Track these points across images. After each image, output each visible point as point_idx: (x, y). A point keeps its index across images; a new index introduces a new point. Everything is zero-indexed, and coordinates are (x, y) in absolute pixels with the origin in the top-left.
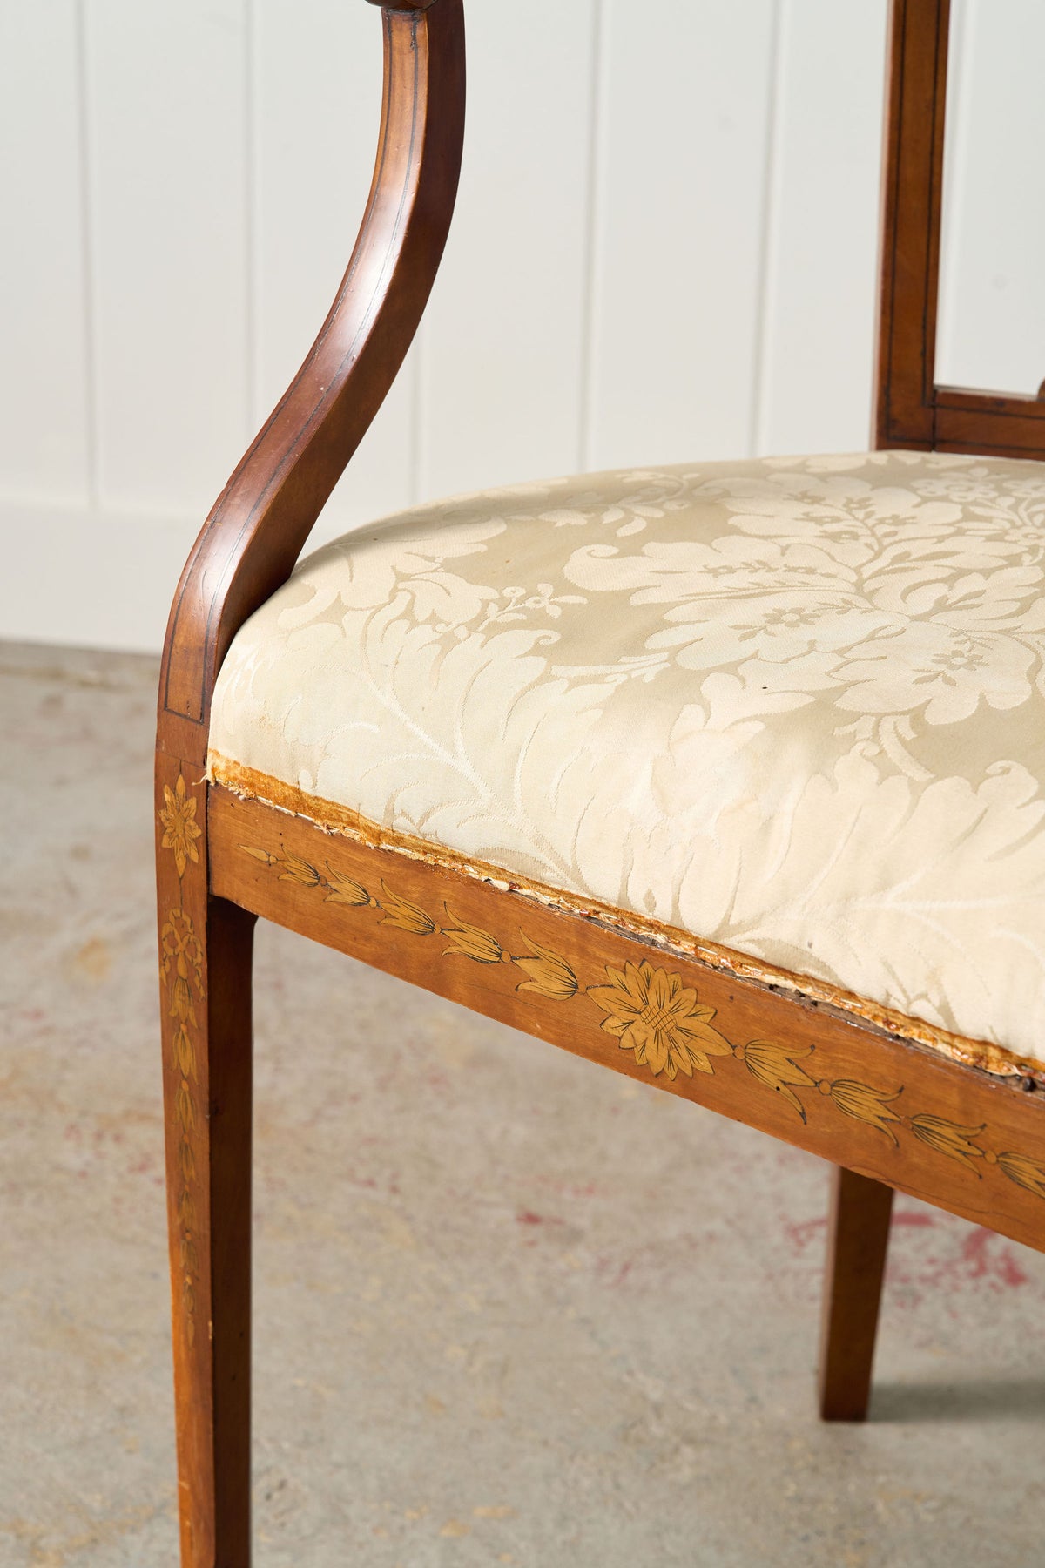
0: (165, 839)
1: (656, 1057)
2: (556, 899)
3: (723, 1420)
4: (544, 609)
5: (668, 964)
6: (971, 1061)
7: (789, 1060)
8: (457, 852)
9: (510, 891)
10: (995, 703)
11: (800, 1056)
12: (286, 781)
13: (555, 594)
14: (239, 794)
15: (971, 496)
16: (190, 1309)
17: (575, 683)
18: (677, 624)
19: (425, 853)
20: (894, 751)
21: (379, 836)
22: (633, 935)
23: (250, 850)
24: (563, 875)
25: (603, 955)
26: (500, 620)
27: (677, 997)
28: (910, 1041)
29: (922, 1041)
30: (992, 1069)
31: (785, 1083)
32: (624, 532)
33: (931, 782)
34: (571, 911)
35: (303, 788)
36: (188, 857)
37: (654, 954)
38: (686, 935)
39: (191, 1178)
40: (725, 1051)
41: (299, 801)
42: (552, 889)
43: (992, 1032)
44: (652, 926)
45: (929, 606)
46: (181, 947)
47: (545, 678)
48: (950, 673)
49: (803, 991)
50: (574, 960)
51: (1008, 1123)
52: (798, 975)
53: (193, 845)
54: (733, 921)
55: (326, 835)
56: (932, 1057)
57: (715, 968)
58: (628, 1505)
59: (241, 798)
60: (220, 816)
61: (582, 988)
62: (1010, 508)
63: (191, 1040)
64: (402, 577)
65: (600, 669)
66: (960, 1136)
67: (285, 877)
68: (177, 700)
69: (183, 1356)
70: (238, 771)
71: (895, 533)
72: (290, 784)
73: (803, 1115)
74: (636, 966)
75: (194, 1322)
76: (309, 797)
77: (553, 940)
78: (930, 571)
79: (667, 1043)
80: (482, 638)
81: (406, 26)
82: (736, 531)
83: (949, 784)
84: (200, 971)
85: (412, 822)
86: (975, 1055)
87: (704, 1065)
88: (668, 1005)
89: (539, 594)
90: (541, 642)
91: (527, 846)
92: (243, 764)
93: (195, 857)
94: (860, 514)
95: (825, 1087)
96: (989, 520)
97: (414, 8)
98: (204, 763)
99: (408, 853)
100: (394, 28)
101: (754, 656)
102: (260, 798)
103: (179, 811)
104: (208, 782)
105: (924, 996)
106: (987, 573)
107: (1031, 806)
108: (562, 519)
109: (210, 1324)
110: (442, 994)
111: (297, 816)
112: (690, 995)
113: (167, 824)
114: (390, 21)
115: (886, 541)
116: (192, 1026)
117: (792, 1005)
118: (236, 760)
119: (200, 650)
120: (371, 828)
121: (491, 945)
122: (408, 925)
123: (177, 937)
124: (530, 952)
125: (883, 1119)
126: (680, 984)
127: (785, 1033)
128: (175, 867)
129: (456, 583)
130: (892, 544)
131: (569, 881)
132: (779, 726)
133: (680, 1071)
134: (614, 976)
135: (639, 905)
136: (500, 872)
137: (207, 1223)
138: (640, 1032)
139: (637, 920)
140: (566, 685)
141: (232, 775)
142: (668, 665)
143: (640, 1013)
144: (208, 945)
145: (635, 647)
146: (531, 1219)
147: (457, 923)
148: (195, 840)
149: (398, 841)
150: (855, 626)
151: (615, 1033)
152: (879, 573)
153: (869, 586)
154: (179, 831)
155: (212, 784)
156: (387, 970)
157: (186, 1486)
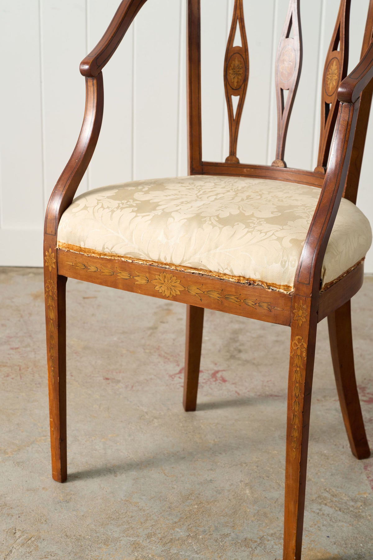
0: (46, 263)
1: (167, 293)
2: (143, 262)
3: (162, 414)
4: (132, 204)
5: (169, 272)
6: (237, 281)
7: (197, 288)
8: (119, 255)
9: (132, 262)
10: (232, 213)
11: (200, 287)
12: (77, 245)
13: (133, 202)
14: (65, 250)
15: (215, 181)
16: (53, 375)
17: (143, 217)
18: (161, 205)
19: (111, 257)
20: (215, 223)
21: (100, 254)
22: (161, 267)
23: (68, 263)
24: (145, 256)
25: (154, 273)
26: (123, 206)
27: (172, 279)
28: (223, 279)
29: (226, 279)
30: (241, 282)
31: (197, 294)
32: (144, 190)
33: (223, 227)
34: (146, 264)
35: (81, 246)
36: (52, 267)
37: (166, 270)
38: (173, 265)
39: (53, 344)
40: (183, 289)
41: (81, 249)
42: (142, 260)
43: (241, 274)
44: (165, 264)
45: (214, 199)
46: (50, 288)
47: (136, 216)
48: (222, 209)
49: (200, 273)
50: (148, 275)
51: (245, 293)
52: (199, 269)
53: (54, 264)
54: (184, 260)
55: (87, 257)
56: (228, 282)
57: (180, 271)
58: (144, 431)
59: (66, 251)
60: (61, 256)
61: (150, 281)
62: (224, 183)
63: (53, 310)
64: (98, 200)
65: (148, 214)
66: (235, 298)
67: (77, 268)
68: (49, 231)
69: (51, 388)
70: (65, 245)
71: (201, 188)
72: (78, 246)
73: (201, 300)
74: (162, 274)
75: (54, 379)
76: (83, 248)
77: (143, 271)
78: (211, 194)
79: (170, 290)
80: (120, 210)
81: (91, 81)
82: (167, 189)
83: (227, 227)
84: (55, 293)
85: (109, 249)
86: (238, 280)
87: (178, 293)
88: (170, 281)
89: (130, 202)
90: (134, 210)
91: (136, 251)
92: (66, 243)
93: (54, 266)
94: (193, 185)
95: (206, 293)
96: (221, 185)
97: (93, 76)
98: (56, 245)
99: (107, 257)
100: (88, 81)
101: (180, 209)
102: (70, 250)
103: (50, 256)
104: (57, 249)
105: (227, 269)
106: (224, 193)
107: (245, 229)
108: (130, 188)
109: (58, 378)
110: (116, 288)
111: (80, 253)
112: (175, 278)
113: (47, 260)
114: (87, 80)
115: (200, 189)
116: (53, 307)
117: (197, 276)
118: (65, 242)
119: (54, 219)
120: (98, 253)
121: (128, 275)
122: (107, 274)
123: (49, 286)
124: (137, 275)
125: (219, 297)
126: (172, 276)
127: (196, 282)
128: (49, 270)
129: (112, 201)
130: (201, 190)
131: (146, 257)
132: (190, 220)
133: (173, 295)
134: (157, 277)
135: (163, 260)
136: (130, 258)
137: (58, 353)
138: (164, 288)
139: (162, 264)
140: (141, 217)
141: (63, 246)
142: (162, 212)
143: (163, 284)
144: (57, 287)
145: (154, 209)
146: (107, 379)
147: (119, 271)
148: (54, 263)
149: (105, 255)
150: (199, 203)
151: (158, 289)
152: (201, 195)
153: (200, 197)
154: (50, 261)
155: (58, 249)
156: (103, 285)
157: (52, 420)
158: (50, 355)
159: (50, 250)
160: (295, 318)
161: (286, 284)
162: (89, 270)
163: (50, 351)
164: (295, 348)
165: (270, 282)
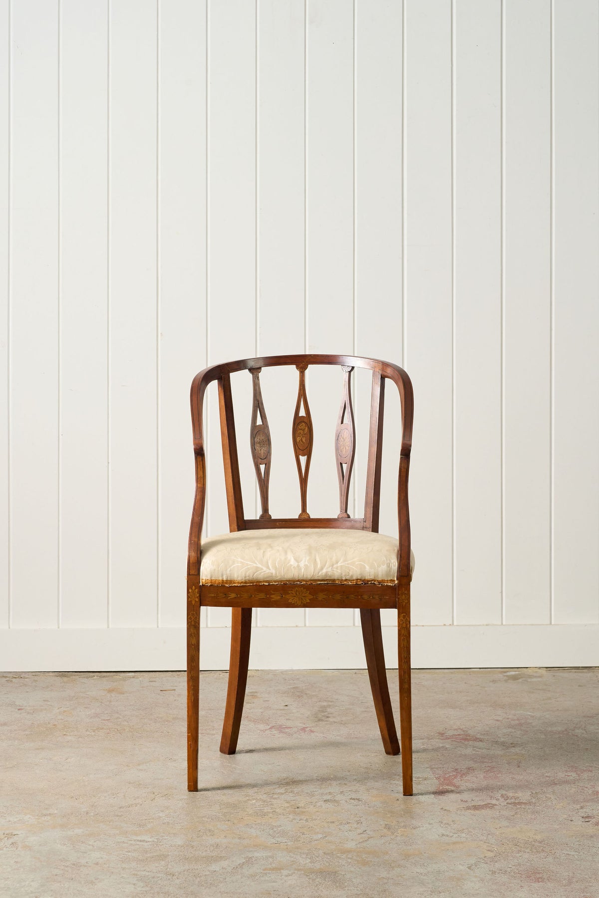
0: (190, 599)
1: (299, 603)
5: (301, 586)
6: (355, 583)
12: (219, 579)
21: (241, 583)
25: (287, 590)
27: (302, 592)
34: (281, 584)
35: (224, 579)
36: (195, 601)
38: (304, 580)
41: (223, 582)
42: (277, 581)
46: (193, 619)
49: (325, 583)
50: (282, 592)
51: (362, 591)
52: (325, 580)
53: (197, 598)
55: (228, 587)
57: (309, 584)
59: (209, 586)
60: (204, 589)
61: (283, 596)
63: (195, 637)
68: (192, 572)
70: (208, 581)
74: (295, 589)
77: (278, 590)
84: (198, 622)
92: (209, 579)
93: (197, 600)
98: (200, 582)
103: (193, 593)
104: (200, 585)
112: (305, 590)
113: (190, 596)
116: (195, 634)
117: (323, 586)
118: (207, 579)
122: (246, 598)
123: (192, 617)
124: (272, 594)
126: (303, 589)
127: (323, 590)
133: (304, 603)
134: (290, 592)
141: (206, 582)
154: (193, 596)
155: (202, 585)
158: (190, 676)
159: (194, 587)
160: (400, 601)
161: (391, 578)
162: (229, 598)
163: (190, 673)
164: (401, 623)
165: (380, 579)
